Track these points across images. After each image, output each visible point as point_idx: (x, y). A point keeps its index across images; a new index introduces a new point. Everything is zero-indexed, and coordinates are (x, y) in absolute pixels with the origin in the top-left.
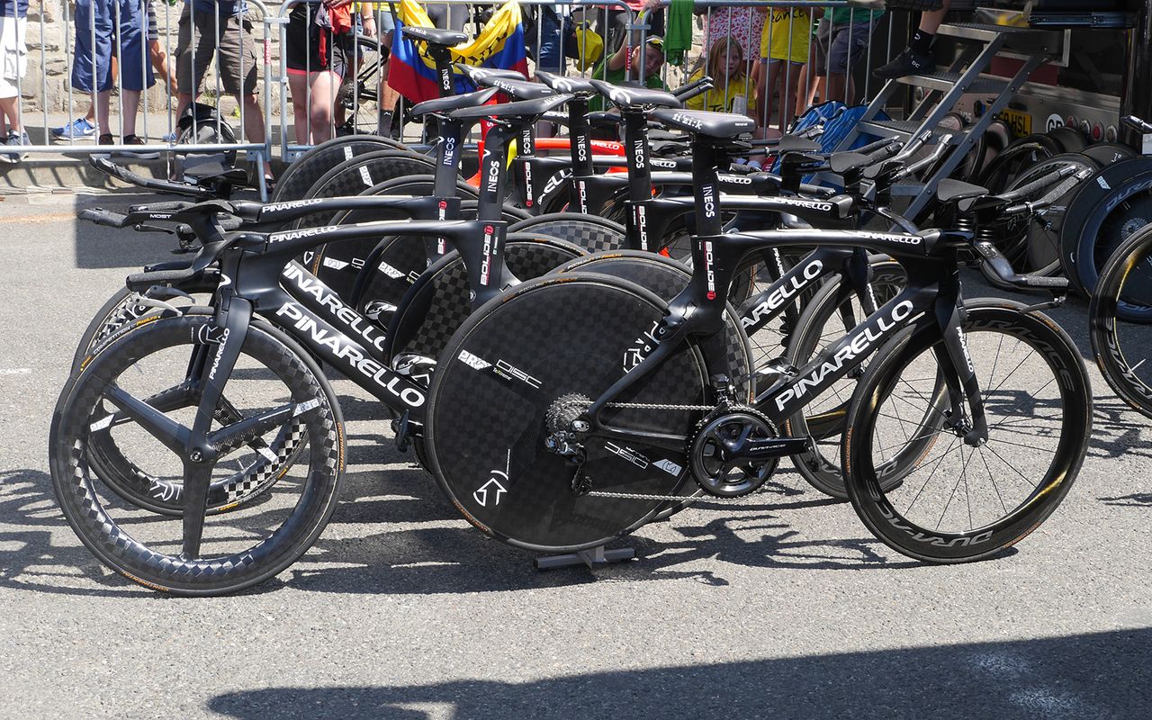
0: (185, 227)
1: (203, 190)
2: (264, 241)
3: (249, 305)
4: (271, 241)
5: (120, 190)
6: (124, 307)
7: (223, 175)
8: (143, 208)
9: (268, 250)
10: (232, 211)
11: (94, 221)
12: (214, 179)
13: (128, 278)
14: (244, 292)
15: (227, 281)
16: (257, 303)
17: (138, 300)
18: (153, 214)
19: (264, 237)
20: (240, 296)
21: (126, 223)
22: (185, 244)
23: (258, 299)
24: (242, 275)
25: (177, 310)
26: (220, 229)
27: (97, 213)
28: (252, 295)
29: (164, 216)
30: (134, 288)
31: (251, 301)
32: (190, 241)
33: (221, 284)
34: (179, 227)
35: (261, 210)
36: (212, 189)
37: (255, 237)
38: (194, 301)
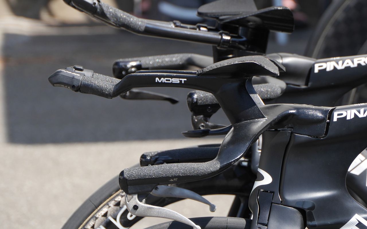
0: (199, 95)
1: (226, 38)
2: (323, 120)
3: (298, 217)
4: (335, 120)
5: (64, 25)
6: (105, 215)
7: (257, 16)
8: (134, 64)
9: (330, 133)
10: (277, 72)
11: (73, 87)
12: (243, 22)
13: (122, 173)
14: (292, 197)
15: (267, 179)
16: (311, 215)
17: (136, 207)
18: (160, 77)
19: (324, 112)
20: (285, 203)
21: (119, 91)
22: (200, 121)
23: (312, 208)
24: (290, 170)
25: (193, 224)
26: (257, 99)
27: (77, 75)
28: (304, 202)
29: (176, 81)
30: (130, 189)
31: (302, 211)
32: (207, 116)
33: (258, 184)
34: (191, 95)
35: (312, 68)
36: (239, 37)
37: (311, 112)
38: (213, 208)
